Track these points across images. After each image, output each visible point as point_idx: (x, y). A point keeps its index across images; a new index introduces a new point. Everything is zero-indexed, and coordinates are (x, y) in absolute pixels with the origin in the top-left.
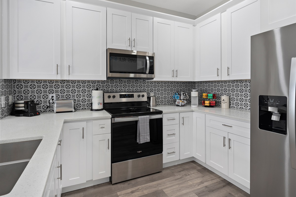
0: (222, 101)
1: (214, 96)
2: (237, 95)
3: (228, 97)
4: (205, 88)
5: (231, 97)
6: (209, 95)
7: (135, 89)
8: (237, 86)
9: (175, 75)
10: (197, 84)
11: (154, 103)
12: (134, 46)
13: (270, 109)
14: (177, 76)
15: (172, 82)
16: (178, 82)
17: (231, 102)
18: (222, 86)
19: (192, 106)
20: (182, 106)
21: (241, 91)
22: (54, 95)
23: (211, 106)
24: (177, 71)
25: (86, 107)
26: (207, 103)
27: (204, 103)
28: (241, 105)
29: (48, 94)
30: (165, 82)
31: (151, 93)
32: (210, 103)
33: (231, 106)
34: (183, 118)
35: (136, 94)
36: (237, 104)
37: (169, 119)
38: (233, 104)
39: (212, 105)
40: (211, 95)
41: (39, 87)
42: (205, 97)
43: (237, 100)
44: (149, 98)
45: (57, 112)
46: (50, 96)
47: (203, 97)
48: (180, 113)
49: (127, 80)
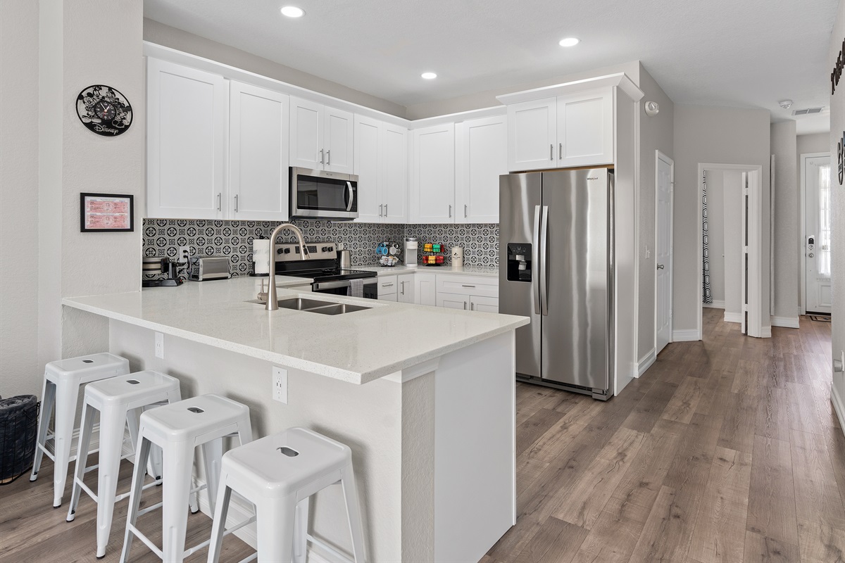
0: (453, 255)
1: (442, 248)
2: (474, 246)
3: (461, 249)
4: (422, 236)
5: (465, 249)
6: (435, 246)
7: (314, 236)
8: (474, 233)
9: (384, 213)
10: (408, 229)
11: (348, 263)
12: (328, 163)
13: (518, 258)
14: (386, 215)
15: (379, 225)
16: (387, 226)
17: (466, 256)
18: (451, 233)
19: (408, 265)
20: (391, 266)
21: (480, 240)
22: (187, 248)
23: (437, 264)
24: (386, 206)
25: (238, 271)
26: (432, 259)
27: (427, 259)
28: (480, 260)
29: (176, 246)
30: (370, 225)
31: (339, 244)
32: (436, 260)
33: (466, 262)
34: (403, 283)
35: (319, 247)
36: (474, 260)
37: (384, 285)
38: (468, 259)
39: (438, 262)
40: (437, 246)
41: (162, 232)
42: (429, 250)
43: (474, 253)
44: (339, 253)
45: (204, 280)
46: (182, 249)
47: (426, 250)
48: (398, 274)
49: (314, 221)
